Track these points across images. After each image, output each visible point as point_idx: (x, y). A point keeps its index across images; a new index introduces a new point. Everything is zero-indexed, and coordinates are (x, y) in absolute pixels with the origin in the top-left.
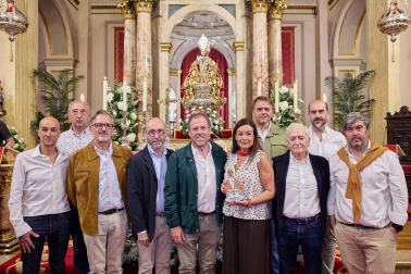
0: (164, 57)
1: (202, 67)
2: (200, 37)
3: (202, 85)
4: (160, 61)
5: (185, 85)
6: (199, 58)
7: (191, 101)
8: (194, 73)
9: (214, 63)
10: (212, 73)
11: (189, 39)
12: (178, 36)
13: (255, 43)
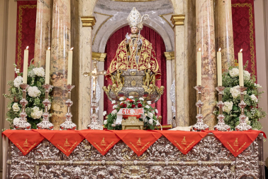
0: (85, 33)
1: (133, 48)
2: (129, 11)
3: (133, 70)
4: (81, 38)
5: (111, 70)
6: (128, 37)
7: (119, 90)
8: (122, 55)
9: (147, 42)
10: (145, 56)
11: (116, 14)
12: (101, 11)
13: (198, 15)
